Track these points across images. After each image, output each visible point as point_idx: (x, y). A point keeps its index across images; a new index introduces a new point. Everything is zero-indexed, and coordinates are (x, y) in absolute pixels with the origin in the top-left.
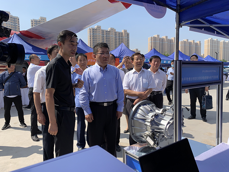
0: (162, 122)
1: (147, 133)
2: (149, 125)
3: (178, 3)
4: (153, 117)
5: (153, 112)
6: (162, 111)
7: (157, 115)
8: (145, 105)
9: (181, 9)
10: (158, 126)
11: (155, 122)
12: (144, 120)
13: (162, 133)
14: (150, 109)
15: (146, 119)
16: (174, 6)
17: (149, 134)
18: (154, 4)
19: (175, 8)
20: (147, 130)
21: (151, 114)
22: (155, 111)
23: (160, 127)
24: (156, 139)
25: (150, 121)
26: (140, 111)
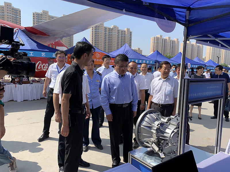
0: (167, 131)
1: (153, 139)
2: (155, 133)
3: (187, 18)
4: (159, 126)
5: (159, 120)
6: (167, 120)
7: (162, 124)
8: (152, 113)
9: (189, 24)
10: (163, 134)
11: (160, 130)
12: (150, 128)
13: (167, 140)
14: (156, 118)
15: (152, 127)
16: (183, 21)
17: (154, 140)
18: (165, 19)
19: (184, 22)
20: (152, 137)
21: (157, 123)
22: (161, 120)
23: (165, 135)
24: (161, 146)
25: (156, 129)
26: (146, 119)
